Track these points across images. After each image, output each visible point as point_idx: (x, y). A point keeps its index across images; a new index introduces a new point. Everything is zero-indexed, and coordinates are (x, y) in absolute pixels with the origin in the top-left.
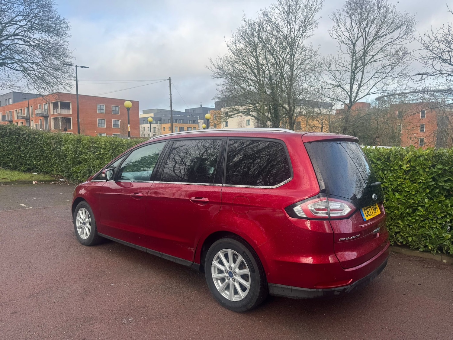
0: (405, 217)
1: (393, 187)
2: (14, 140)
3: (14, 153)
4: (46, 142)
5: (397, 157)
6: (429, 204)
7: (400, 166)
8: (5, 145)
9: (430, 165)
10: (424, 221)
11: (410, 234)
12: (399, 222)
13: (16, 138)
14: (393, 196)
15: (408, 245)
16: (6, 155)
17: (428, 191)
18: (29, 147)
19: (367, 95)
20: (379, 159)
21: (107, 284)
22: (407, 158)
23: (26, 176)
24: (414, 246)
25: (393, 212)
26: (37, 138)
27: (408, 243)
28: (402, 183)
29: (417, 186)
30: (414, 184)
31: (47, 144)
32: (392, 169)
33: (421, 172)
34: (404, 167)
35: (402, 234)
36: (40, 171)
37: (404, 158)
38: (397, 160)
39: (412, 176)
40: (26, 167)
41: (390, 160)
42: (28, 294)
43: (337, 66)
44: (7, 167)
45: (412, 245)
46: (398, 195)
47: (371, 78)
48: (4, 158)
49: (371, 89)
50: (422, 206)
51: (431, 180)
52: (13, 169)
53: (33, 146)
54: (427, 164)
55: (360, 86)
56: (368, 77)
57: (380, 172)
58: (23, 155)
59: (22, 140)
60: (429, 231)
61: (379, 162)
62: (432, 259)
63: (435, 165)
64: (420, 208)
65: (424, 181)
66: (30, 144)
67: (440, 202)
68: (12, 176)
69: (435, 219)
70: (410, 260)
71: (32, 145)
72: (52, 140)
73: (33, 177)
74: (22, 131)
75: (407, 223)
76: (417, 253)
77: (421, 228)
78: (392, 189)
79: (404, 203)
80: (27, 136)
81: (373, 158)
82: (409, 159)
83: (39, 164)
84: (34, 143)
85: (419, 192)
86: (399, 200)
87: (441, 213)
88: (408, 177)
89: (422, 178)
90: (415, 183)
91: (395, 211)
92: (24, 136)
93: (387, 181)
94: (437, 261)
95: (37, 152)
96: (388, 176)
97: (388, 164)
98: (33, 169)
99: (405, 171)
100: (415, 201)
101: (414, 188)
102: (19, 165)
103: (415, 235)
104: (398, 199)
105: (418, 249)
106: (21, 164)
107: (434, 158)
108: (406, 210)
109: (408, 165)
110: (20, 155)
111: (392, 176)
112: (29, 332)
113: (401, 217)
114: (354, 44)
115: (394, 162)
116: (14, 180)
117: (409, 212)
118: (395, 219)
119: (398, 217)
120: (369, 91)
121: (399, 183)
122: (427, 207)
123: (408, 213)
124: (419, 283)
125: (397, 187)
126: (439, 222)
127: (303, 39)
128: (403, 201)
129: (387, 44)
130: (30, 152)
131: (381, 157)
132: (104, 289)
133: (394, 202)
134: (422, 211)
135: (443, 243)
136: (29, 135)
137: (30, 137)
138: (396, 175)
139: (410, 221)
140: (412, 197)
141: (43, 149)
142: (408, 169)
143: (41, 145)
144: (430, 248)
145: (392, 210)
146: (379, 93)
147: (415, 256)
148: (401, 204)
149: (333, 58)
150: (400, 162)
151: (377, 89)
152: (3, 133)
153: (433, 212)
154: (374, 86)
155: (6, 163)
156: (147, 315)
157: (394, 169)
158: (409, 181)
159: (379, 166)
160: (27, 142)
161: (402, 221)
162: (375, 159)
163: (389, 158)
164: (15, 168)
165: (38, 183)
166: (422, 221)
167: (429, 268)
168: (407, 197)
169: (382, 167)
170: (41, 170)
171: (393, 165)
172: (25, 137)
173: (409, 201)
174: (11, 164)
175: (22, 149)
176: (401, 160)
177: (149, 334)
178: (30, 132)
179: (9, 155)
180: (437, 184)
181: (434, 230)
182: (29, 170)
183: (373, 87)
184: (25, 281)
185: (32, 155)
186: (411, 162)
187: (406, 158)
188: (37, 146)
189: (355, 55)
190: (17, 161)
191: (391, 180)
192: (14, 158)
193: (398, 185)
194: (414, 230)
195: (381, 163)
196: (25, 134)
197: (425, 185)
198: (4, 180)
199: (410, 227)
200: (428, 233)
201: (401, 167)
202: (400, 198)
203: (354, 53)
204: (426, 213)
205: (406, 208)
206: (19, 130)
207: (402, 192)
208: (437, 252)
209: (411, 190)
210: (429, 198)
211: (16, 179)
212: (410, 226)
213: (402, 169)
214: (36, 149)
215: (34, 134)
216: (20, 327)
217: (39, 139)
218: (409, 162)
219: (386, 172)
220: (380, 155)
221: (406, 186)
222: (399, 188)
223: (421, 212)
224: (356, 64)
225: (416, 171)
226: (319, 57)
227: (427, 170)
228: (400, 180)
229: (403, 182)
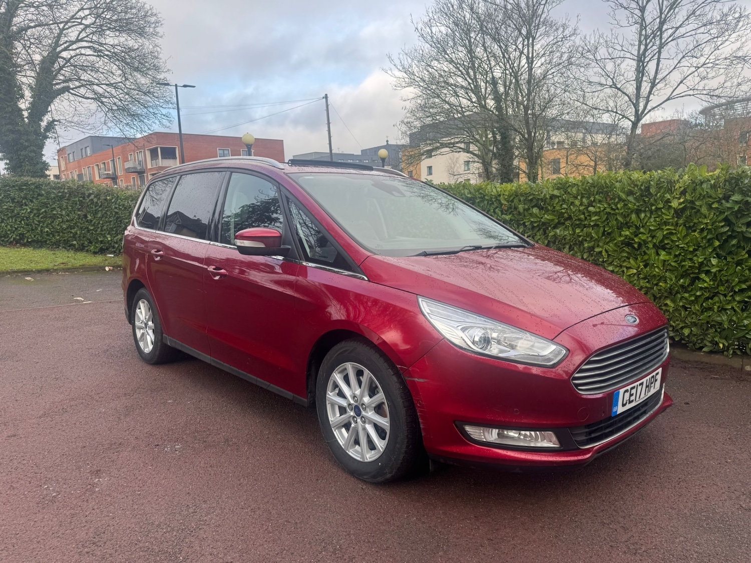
0: (677, 292)
1: (655, 241)
2: (76, 204)
3: (79, 224)
4: (124, 205)
5: (662, 187)
6: (718, 267)
7: (668, 201)
8: (64, 213)
9: (721, 196)
10: (712, 298)
11: (687, 322)
12: (668, 302)
13: (79, 200)
14: (657, 257)
15: (683, 342)
16: (67, 228)
17: (717, 243)
18: (99, 215)
19: (668, 99)
20: (630, 193)
21: (163, 401)
22: (680, 187)
23: (97, 260)
24: (694, 345)
25: (657, 285)
26: (110, 200)
27: (684, 340)
28: (672, 234)
29: (698, 236)
30: (693, 234)
31: (125, 208)
32: (653, 208)
33: (704, 210)
34: (675, 204)
35: (674, 324)
36: (118, 252)
37: (674, 187)
38: (662, 191)
39: (689, 219)
40: (97, 245)
41: (650, 194)
42: (41, 412)
43: (610, 50)
44: (69, 246)
45: (691, 342)
46: (664, 255)
47: (674, 68)
48: (64, 233)
49: (675, 89)
50: (708, 273)
51: (723, 224)
52: (79, 251)
53: (106, 213)
54: (714, 196)
55: (653, 85)
56: (668, 66)
57: (634, 216)
58: (92, 228)
59: (89, 204)
60: (720, 316)
61: (631, 198)
62: (726, 365)
63: (730, 196)
64: (703, 276)
65: (710, 227)
66: (100, 209)
67: (739, 263)
68: (75, 259)
69: (731, 294)
70: (685, 368)
71: (104, 211)
72: (131, 201)
73: (106, 260)
74: (88, 190)
75: (681, 304)
76: (700, 356)
77: (705, 311)
78: (654, 245)
79: (676, 269)
80: (95, 197)
81: (621, 192)
82: (682, 189)
83: (115, 241)
84: (106, 208)
85: (701, 246)
86: (666, 263)
87: (740, 282)
88: (681, 221)
89: (705, 221)
90: (695, 231)
91: (661, 284)
92: (90, 198)
93: (646, 230)
94: (734, 368)
95: (111, 221)
96: (647, 222)
97: (647, 199)
98: (107, 249)
99: (676, 211)
100: (695, 263)
101: (692, 240)
102: (86, 243)
103: (695, 324)
104: (665, 261)
105: (702, 348)
106: (91, 242)
107: (727, 184)
108: (679, 280)
109: (682, 200)
110: (88, 228)
111: (655, 221)
112: (24, 460)
113: (671, 293)
114: (642, 9)
115: (656, 195)
116: (78, 265)
117: (685, 283)
118: (660, 298)
119: (666, 294)
120: (672, 93)
121: (665, 233)
122: (715, 274)
123: (682, 286)
124: (687, 401)
125: (662, 241)
126: (738, 298)
127: (550, 7)
128: (673, 264)
129: (703, 3)
130: (101, 222)
131: (634, 188)
132: (155, 408)
133: (658, 267)
134: (708, 280)
135: (744, 336)
136: (97, 196)
137: (99, 199)
138: (661, 220)
139: (686, 299)
140: (689, 256)
141: (120, 217)
142: (681, 207)
143: (116, 210)
144: (721, 346)
145: (655, 282)
146: (690, 95)
147: (696, 362)
148: (670, 270)
149: (601, 36)
150: (668, 196)
151: (688, 88)
152: (60, 194)
153: (727, 281)
154: (681, 82)
155: (68, 241)
156: (205, 442)
157: (656, 208)
158: (684, 228)
159: (630, 205)
160: (96, 206)
161: (673, 301)
162: (624, 192)
163: (648, 189)
164: (82, 249)
165: (113, 270)
166: (707, 299)
167: (717, 379)
168: (681, 257)
169: (635, 207)
170: (120, 250)
171: (655, 201)
172: (92, 200)
173: (683, 263)
174: (75, 242)
175: (89, 217)
176: (670, 191)
177: (197, 466)
178: (100, 191)
179: (71, 227)
180: (733, 231)
181: (729, 313)
182: (102, 251)
183: (679, 85)
184: (44, 395)
185: (105, 227)
186: (687, 194)
187: (677, 186)
188: (111, 213)
189: (645, 28)
190: (83, 237)
191: (652, 228)
192: (78, 232)
193: (665, 237)
194: (694, 316)
195: (635, 199)
196: (92, 194)
197: (711, 233)
198: (62, 266)
199: (686, 311)
200: (719, 319)
201: (670, 204)
202: (668, 261)
203: (641, 25)
204: (714, 284)
205: (679, 277)
206: (83, 188)
207: (671, 248)
208: (734, 353)
209: (686, 244)
210: (719, 256)
211: (81, 264)
212: (685, 309)
213: (670, 207)
214: (110, 217)
215: (105, 193)
216: (14, 454)
217: (113, 201)
218: (683, 193)
219: (643, 215)
220: (632, 186)
221: (678, 238)
222: (666, 242)
223: (706, 282)
224: (646, 45)
225: (695, 208)
226: (579, 37)
227: (715, 205)
228: (668, 227)
229: (674, 231)
